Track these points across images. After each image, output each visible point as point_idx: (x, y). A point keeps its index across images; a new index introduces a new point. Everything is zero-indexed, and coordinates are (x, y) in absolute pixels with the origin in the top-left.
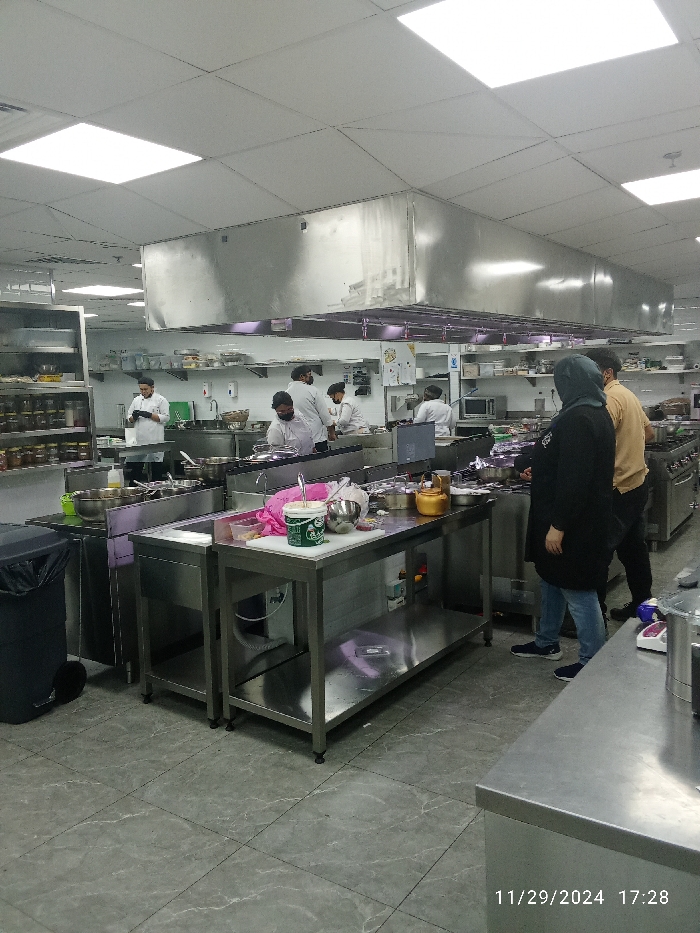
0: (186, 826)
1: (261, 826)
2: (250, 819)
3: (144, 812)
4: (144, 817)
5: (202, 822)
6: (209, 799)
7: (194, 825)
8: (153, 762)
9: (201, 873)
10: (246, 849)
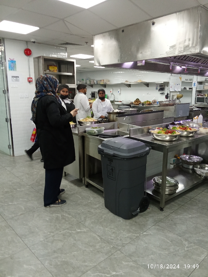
0: (98, 238)
1: (124, 244)
2: (121, 240)
3: (85, 230)
4: (84, 232)
5: (103, 238)
6: (107, 229)
7: (101, 238)
8: (89, 211)
9: (102, 259)
10: (119, 252)
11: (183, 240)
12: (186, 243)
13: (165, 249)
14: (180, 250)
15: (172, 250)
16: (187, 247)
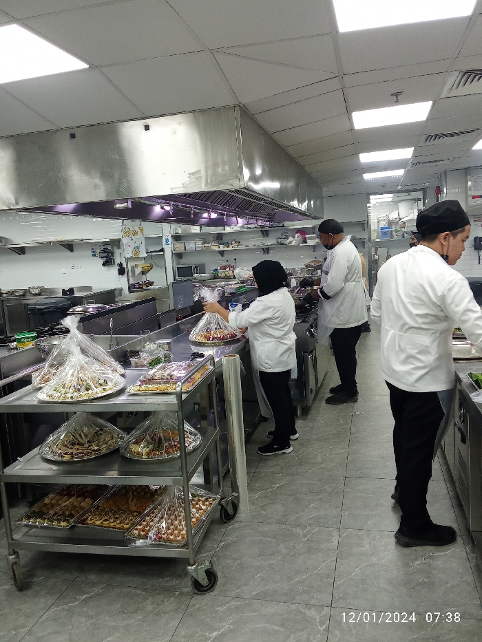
11: (290, 528)
12: (298, 530)
13: (274, 554)
14: (296, 545)
15: (284, 551)
16: (305, 536)
